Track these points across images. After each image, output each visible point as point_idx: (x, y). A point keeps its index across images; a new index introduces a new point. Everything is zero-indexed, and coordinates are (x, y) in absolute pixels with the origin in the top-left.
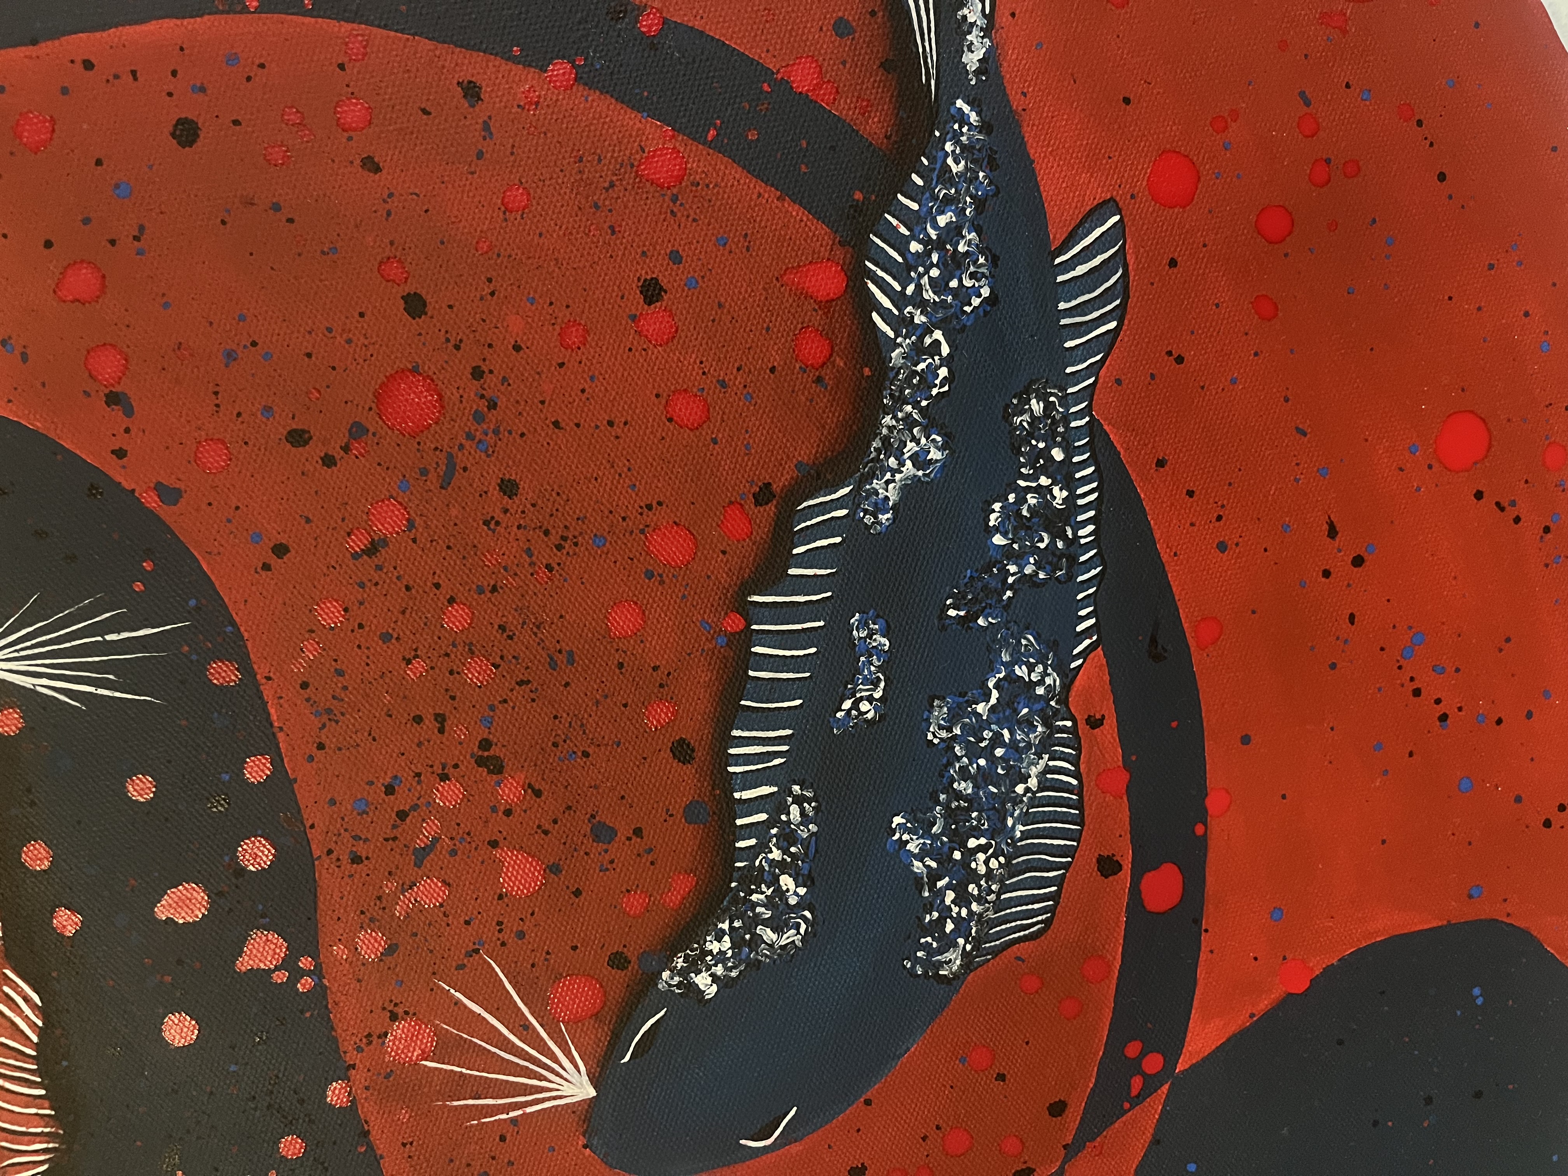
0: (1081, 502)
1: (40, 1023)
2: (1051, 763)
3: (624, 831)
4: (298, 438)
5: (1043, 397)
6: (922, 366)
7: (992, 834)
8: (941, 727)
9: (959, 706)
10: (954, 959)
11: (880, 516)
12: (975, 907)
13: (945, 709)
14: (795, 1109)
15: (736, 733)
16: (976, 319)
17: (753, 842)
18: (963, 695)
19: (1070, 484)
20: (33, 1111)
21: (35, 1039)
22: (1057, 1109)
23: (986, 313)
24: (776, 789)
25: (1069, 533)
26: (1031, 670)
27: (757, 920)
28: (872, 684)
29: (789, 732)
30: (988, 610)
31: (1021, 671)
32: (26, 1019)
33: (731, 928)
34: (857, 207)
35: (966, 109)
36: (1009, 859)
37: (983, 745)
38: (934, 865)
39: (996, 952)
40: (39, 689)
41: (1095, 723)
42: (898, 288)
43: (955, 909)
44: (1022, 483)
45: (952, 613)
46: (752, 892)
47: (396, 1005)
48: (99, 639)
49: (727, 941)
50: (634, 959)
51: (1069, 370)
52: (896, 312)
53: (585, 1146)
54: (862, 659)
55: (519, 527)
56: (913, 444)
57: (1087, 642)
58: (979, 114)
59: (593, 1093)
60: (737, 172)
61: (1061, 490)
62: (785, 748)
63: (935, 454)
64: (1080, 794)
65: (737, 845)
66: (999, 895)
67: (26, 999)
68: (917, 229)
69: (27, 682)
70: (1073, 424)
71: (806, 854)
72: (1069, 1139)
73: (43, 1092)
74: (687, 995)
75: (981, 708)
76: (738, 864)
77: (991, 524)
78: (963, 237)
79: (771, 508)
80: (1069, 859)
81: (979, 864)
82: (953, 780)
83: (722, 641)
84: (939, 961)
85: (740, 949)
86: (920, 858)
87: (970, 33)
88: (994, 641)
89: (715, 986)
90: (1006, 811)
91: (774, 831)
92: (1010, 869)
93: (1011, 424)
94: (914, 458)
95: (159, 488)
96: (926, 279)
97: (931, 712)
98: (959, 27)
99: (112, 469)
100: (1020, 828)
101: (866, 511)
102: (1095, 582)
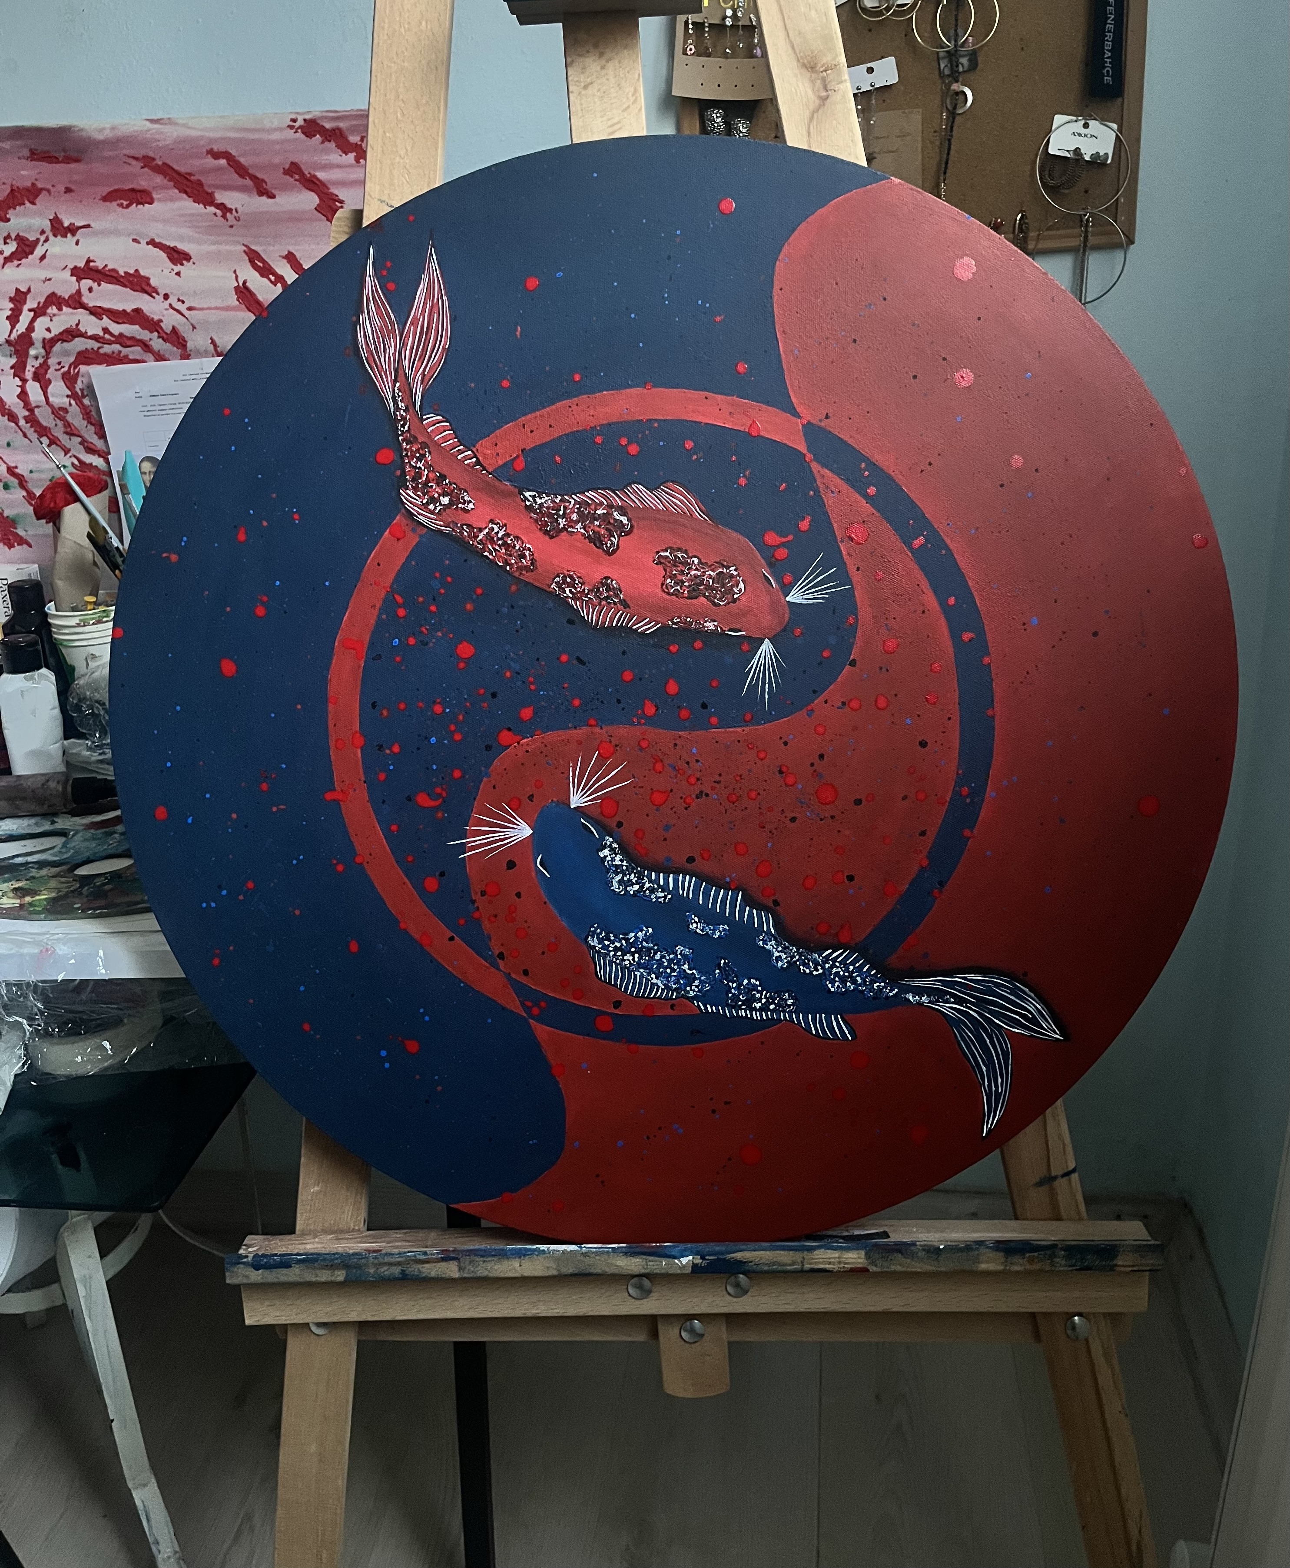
2: (660, 989)
5: (793, 1004)
6: (811, 964)
7: (639, 963)
8: (681, 951)
9: (688, 959)
10: (593, 942)
11: (761, 942)
12: (612, 953)
13: (688, 954)
14: (549, 876)
15: (694, 879)
16: (824, 985)
17: (653, 878)
18: (692, 961)
19: (761, 1010)
21: (634, 628)
22: (526, 973)
23: (825, 989)
24: (671, 889)
25: (743, 1007)
26: (696, 986)
27: (624, 875)
28: (702, 929)
29: (690, 897)
30: (721, 974)
31: (697, 983)
32: (642, 626)
33: (623, 865)
35: (894, 992)
36: (628, 968)
38: (631, 941)
39: (593, 958)
42: (839, 960)
43: (613, 946)
44: (764, 993)
45: (723, 961)
46: (635, 874)
47: (621, 748)
49: (619, 863)
51: (801, 1015)
52: (830, 958)
54: (712, 927)
55: (779, 820)
57: (703, 1008)
58: (892, 996)
59: (572, 807)
60: (885, 912)
61: (759, 1006)
62: (685, 895)
63: (780, 964)
64: (647, 997)
65: (653, 873)
66: (615, 962)
67: (649, 629)
68: (857, 969)
70: (782, 1014)
71: (645, 896)
72: (513, 976)
74: (602, 846)
75: (686, 967)
76: (646, 872)
77: (752, 980)
78: (852, 985)
80: (623, 990)
81: (628, 957)
82: (661, 952)
84: (594, 937)
85: (615, 867)
86: (635, 936)
87: (918, 997)
89: (603, 856)
90: (646, 970)
91: (656, 886)
92: (624, 968)
93: (786, 992)
94: (780, 956)
95: (813, 710)
96: (839, 970)
97: (688, 948)
99: (821, 698)
100: (638, 974)
101: (764, 937)
102: (724, 1014)
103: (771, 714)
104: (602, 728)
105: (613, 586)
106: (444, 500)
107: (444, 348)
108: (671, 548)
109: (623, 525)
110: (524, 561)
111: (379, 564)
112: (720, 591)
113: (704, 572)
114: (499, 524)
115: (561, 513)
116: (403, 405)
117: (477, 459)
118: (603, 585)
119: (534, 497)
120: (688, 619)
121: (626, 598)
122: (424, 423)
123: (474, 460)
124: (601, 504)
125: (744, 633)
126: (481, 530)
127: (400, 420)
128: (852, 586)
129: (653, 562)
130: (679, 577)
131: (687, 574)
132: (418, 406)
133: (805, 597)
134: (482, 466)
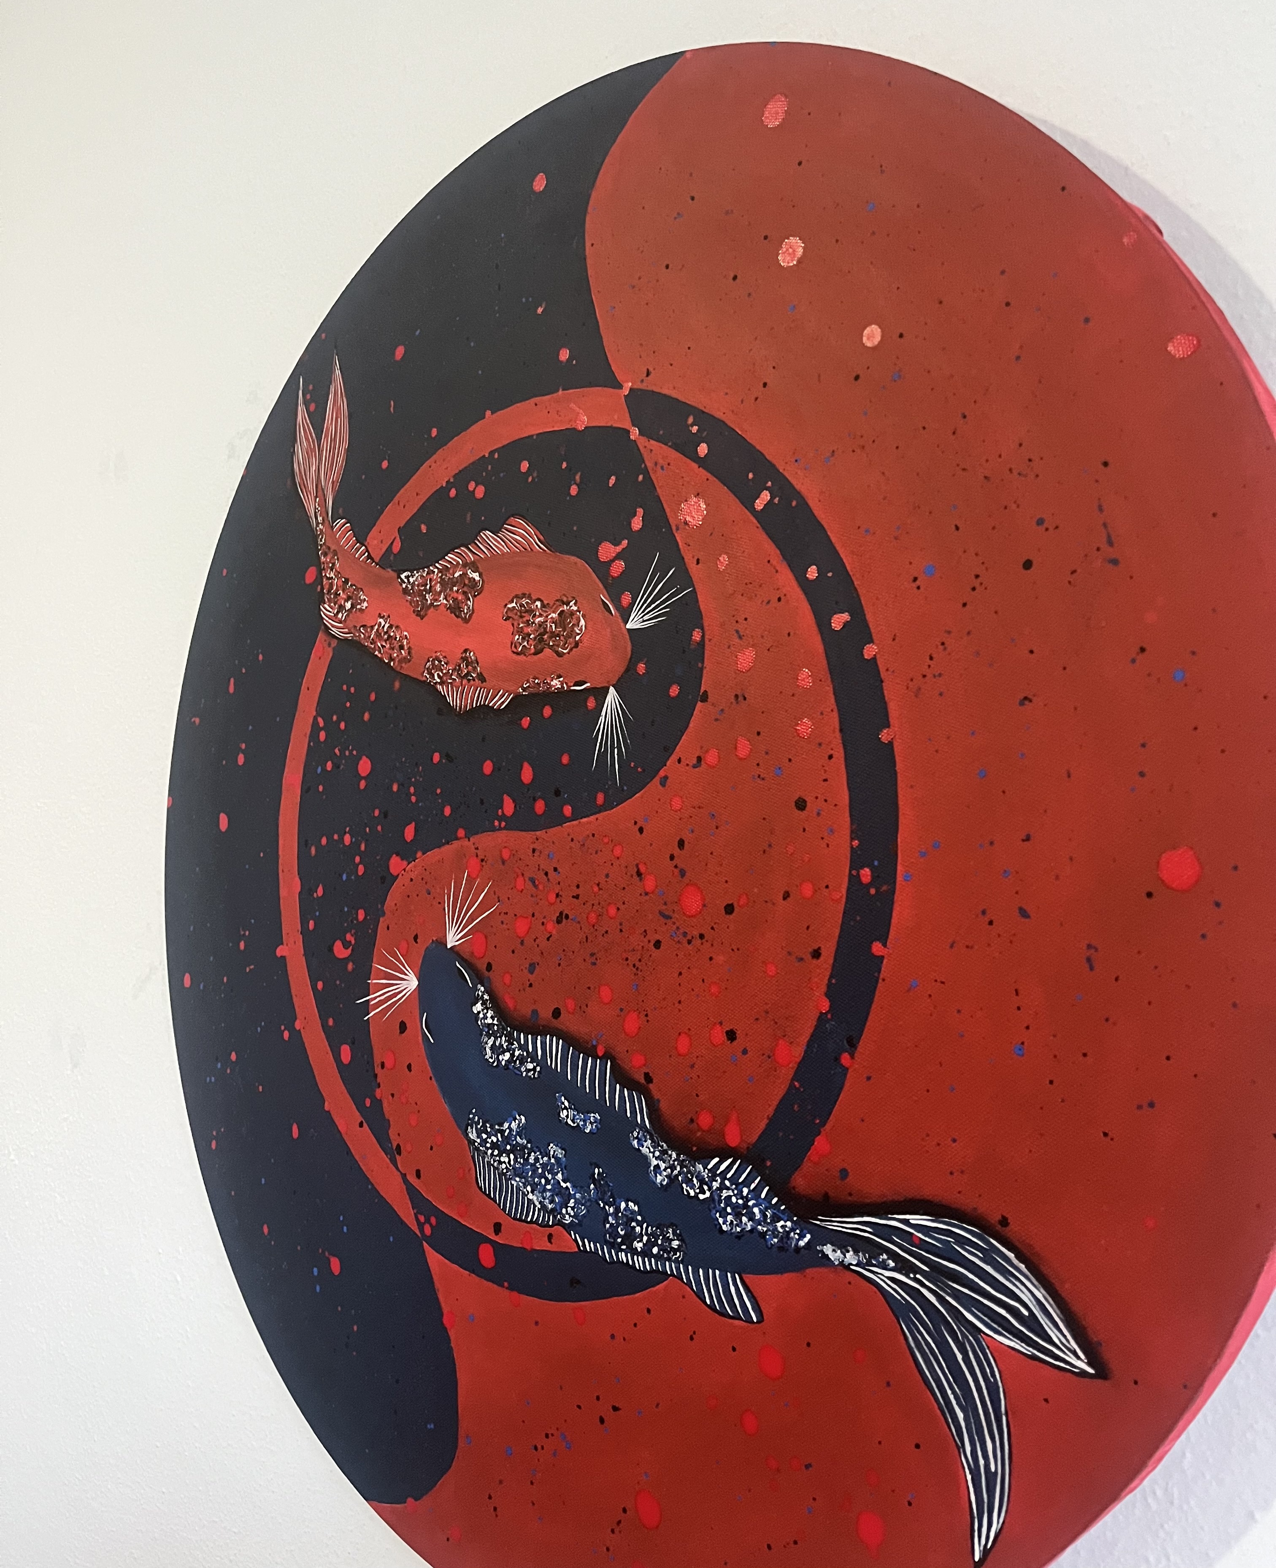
0: (635, 1257)
1: (495, 708)
2: (537, 1209)
3: (532, 978)
4: (681, 844)
5: (679, 1249)
6: (695, 1180)
7: (514, 1168)
8: (554, 1152)
9: (561, 1164)
10: (473, 1135)
11: (636, 1140)
12: (490, 1151)
13: (560, 1156)
15: (560, 1043)
16: (712, 1218)
17: (522, 1042)
18: (565, 1167)
19: (643, 1254)
20: (469, 702)
21: (491, 705)
22: (418, 1174)
24: (539, 1058)
26: (572, 1208)
27: (496, 1038)
28: (573, 1118)
29: (559, 1070)
30: (596, 1191)
31: (572, 1202)
32: (497, 701)
34: (763, 1161)
35: (806, 1240)
37: (546, 1174)
38: (506, 1134)
40: (601, 718)
41: (549, 1238)
43: (490, 1141)
44: (645, 1226)
45: (596, 1171)
46: (505, 1038)
48: (616, 746)
49: (489, 1021)
50: (489, 974)
51: (690, 1268)
53: (433, 940)
54: (582, 1116)
57: (580, 1244)
58: (803, 1247)
59: (448, 947)
60: (781, 1094)
61: (641, 1247)
62: (553, 1066)
63: (658, 1178)
64: (524, 1221)
66: (493, 1165)
67: (503, 703)
68: (753, 1194)
69: (603, 713)
70: (667, 1263)
72: (408, 1177)
74: (475, 998)
75: (559, 1177)
76: (515, 1033)
77: (630, 1203)
79: (643, 1081)
80: (501, 1207)
81: (504, 1159)
82: (535, 1153)
83: (594, 1043)
84: (473, 1127)
85: (487, 1027)
86: (509, 1128)
87: (842, 1253)
88: (584, 1191)
89: (476, 1012)
90: (522, 1178)
91: (525, 1054)
92: (501, 1174)
93: (668, 1226)
94: (658, 1166)
95: (666, 777)
96: (731, 1193)
97: (560, 1148)
98: (845, 1247)
99: (674, 757)
100: (515, 1184)
101: (638, 1133)
102: (603, 1256)
103: (623, 790)
104: (469, 841)
105: (471, 659)
106: (348, 605)
108: (517, 596)
109: (476, 583)
110: (402, 652)
111: (307, 692)
112: (563, 635)
113: (547, 616)
114: (384, 616)
115: (428, 587)
116: (321, 519)
117: (369, 553)
118: (463, 659)
119: (408, 577)
120: (536, 681)
121: (482, 670)
122: (334, 530)
123: (366, 554)
124: (458, 564)
126: (372, 627)
127: (320, 535)
128: (694, 586)
129: (503, 618)
130: (525, 630)
131: (533, 623)
132: (330, 515)
133: (646, 618)
134: (371, 558)
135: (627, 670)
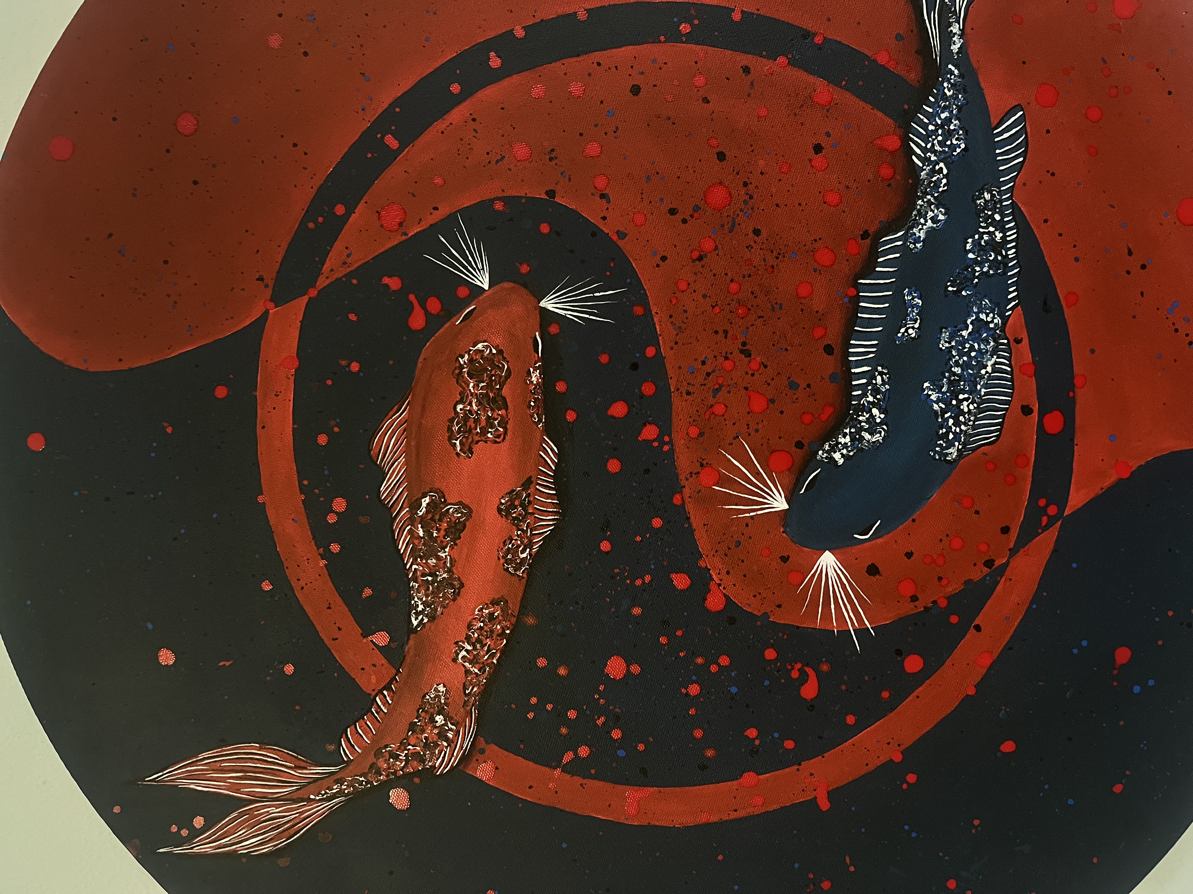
0: (1008, 239)
1: (556, 461)
2: (998, 360)
3: (803, 385)
4: (673, 212)
5: (990, 192)
6: (934, 179)
7: (970, 392)
8: (946, 342)
9: (954, 331)
10: (953, 452)
11: (917, 245)
12: (963, 427)
13: (948, 334)
14: (879, 521)
15: (852, 342)
16: (958, 159)
17: (860, 392)
18: (956, 327)
19: (1003, 231)
20: (550, 501)
21: (554, 468)
22: (1005, 530)
23: (963, 155)
24: (870, 368)
25: (1004, 253)
26: (987, 315)
27: (862, 429)
28: (913, 321)
29: (876, 342)
30: (967, 288)
31: (983, 316)
32: (551, 459)
33: (850, 432)
34: (905, 111)
35: (953, 68)
36: (979, 405)
37: (966, 350)
38: (943, 406)
39: (974, 450)
40: (568, 316)
41: (1018, 341)
42: (924, 145)
43: (954, 428)
44: (981, 230)
45: (950, 289)
46: (859, 416)
47: (703, 460)
48: (592, 295)
49: (848, 439)
50: (806, 445)
51: (1002, 179)
52: (923, 155)
54: (910, 309)
55: (761, 249)
56: (931, 212)
57: (1013, 303)
58: (958, 70)
59: (787, 507)
60: (854, 99)
61: (999, 233)
62: (874, 350)
63: (941, 217)
64: (1012, 375)
65: (853, 393)
67: (552, 450)
68: (932, 120)
69: (562, 312)
70: (1004, 204)
71: (884, 399)
72: (1012, 545)
73: (555, 492)
74: (830, 463)
75: (965, 333)
76: (853, 403)
77: (967, 248)
78: (953, 123)
79: (868, 241)
80: (1008, 406)
81: (964, 407)
82: (952, 367)
83: (846, 300)
84: (946, 453)
85: (854, 441)
86: (937, 402)
87: (954, 37)
88: (970, 302)
89: (842, 459)
90: (977, 382)
91: (870, 388)
92: (980, 410)
93: (976, 203)
94: (931, 219)
95: (618, 232)
96: (935, 142)
97: (941, 335)
98: (949, 35)
99: (601, 225)
100: (983, 390)
101: (911, 243)
102: (1016, 275)
103: (630, 283)
104: (684, 487)
105: (507, 502)
106: (439, 721)
107: (260, 749)
108: (450, 439)
109: (432, 501)
110: (496, 614)
111: (531, 787)
112: (491, 371)
113: (472, 394)
114: (456, 651)
115: (430, 578)
116: (335, 787)
117: (384, 688)
118: (508, 514)
119: (417, 614)
120: (532, 404)
121: (520, 485)
122: (352, 758)
123: (385, 692)
124: (410, 532)
125: (537, 334)
126: (467, 672)
127: (354, 787)
128: (456, 212)
129: (470, 458)
130: (483, 424)
131: (477, 414)
132: (333, 769)
133: (480, 267)
134: (390, 683)
135: (525, 286)
